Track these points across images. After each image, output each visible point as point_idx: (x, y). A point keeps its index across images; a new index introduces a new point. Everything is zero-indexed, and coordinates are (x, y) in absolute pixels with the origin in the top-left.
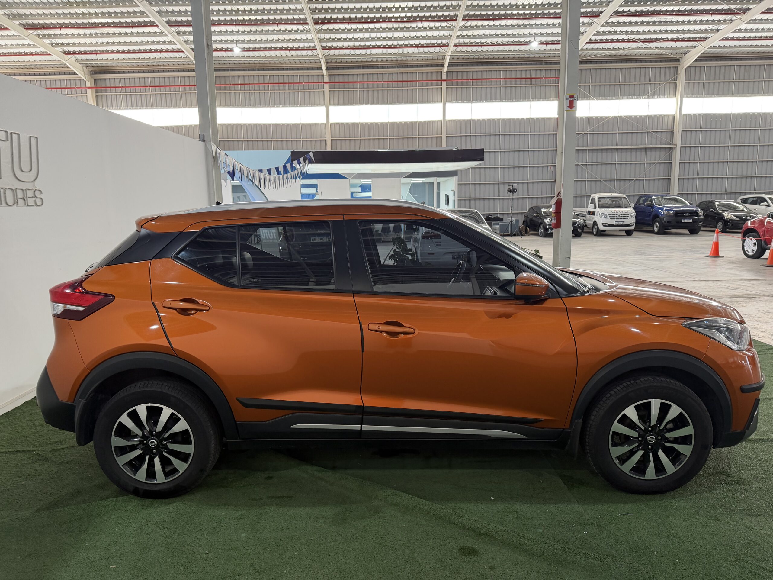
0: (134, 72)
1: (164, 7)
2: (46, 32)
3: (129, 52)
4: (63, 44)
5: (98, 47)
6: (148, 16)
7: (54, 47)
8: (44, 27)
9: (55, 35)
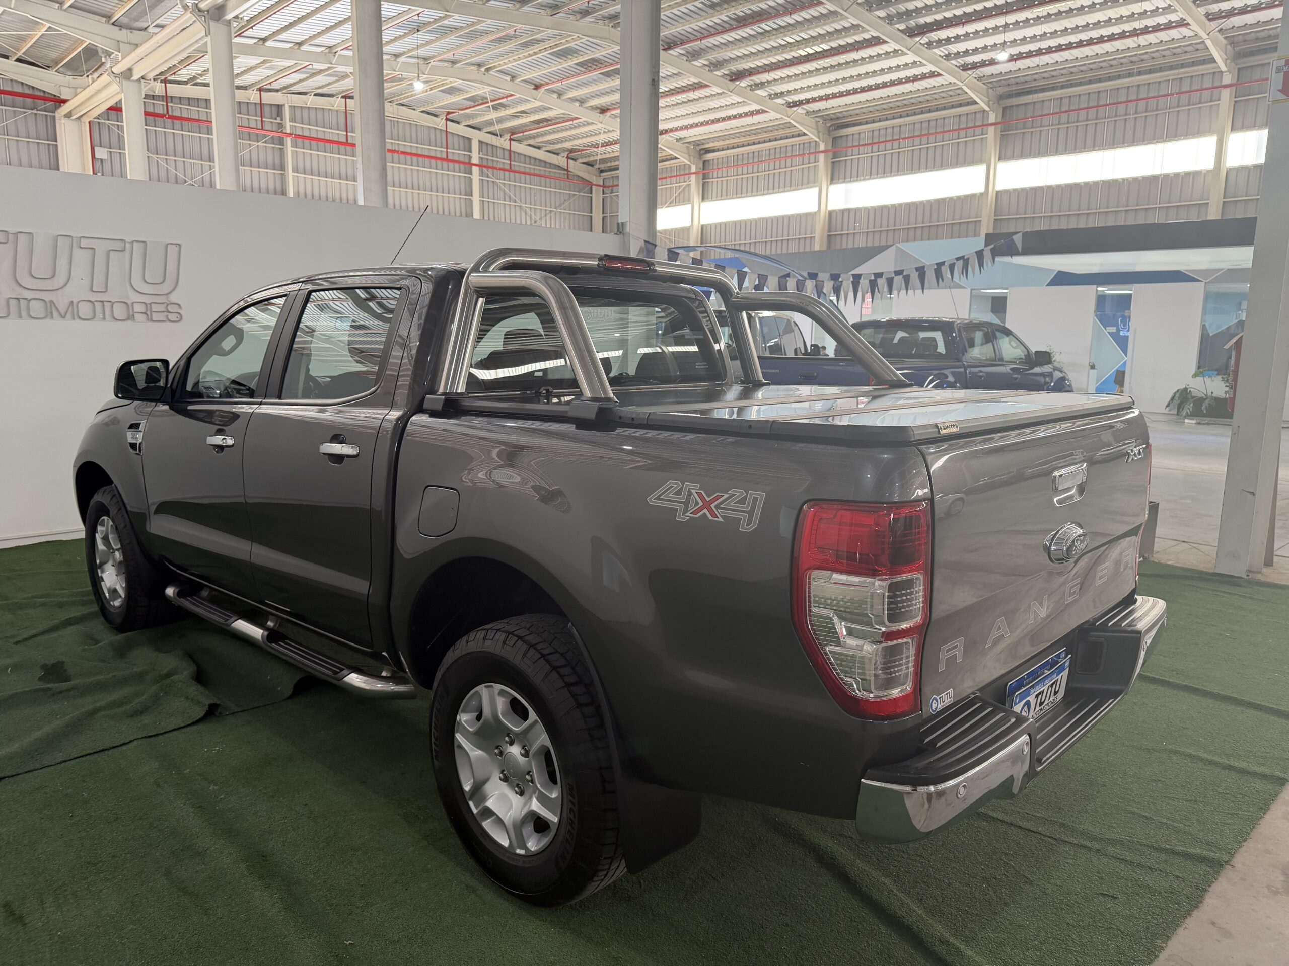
0: (887, 119)
1: (891, 8)
2: (758, 78)
3: (870, 88)
4: (782, 93)
5: (826, 89)
6: (865, 30)
7: (773, 99)
8: (751, 72)
9: (768, 82)
